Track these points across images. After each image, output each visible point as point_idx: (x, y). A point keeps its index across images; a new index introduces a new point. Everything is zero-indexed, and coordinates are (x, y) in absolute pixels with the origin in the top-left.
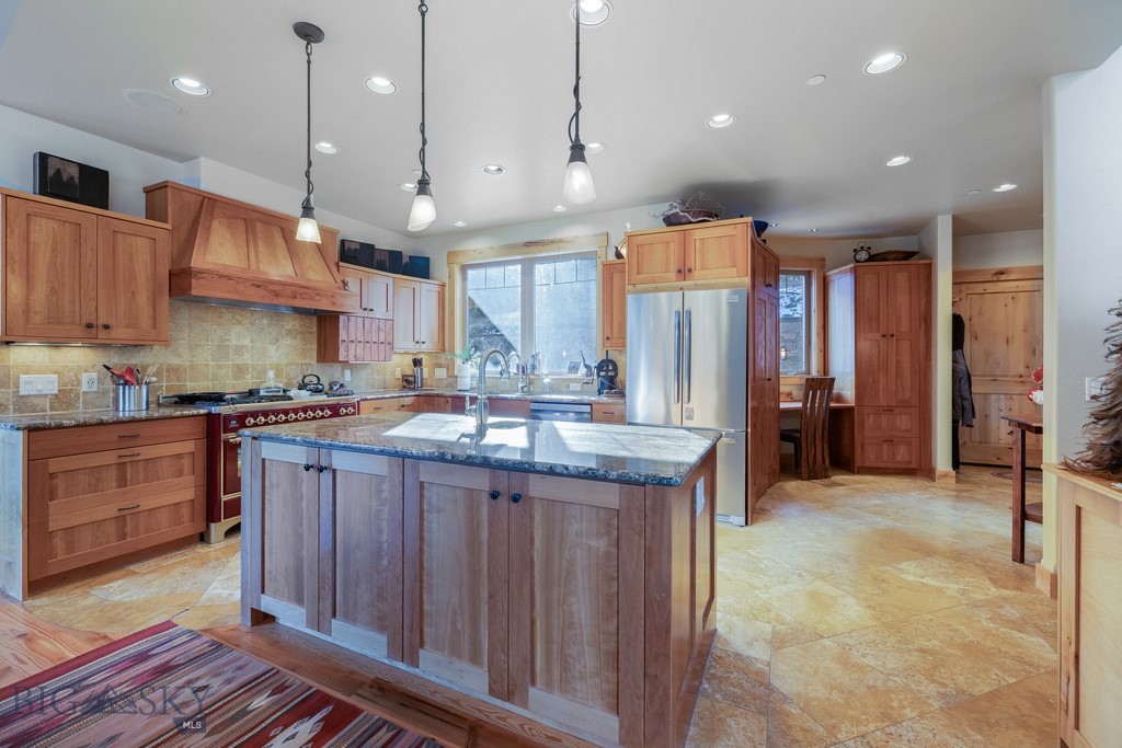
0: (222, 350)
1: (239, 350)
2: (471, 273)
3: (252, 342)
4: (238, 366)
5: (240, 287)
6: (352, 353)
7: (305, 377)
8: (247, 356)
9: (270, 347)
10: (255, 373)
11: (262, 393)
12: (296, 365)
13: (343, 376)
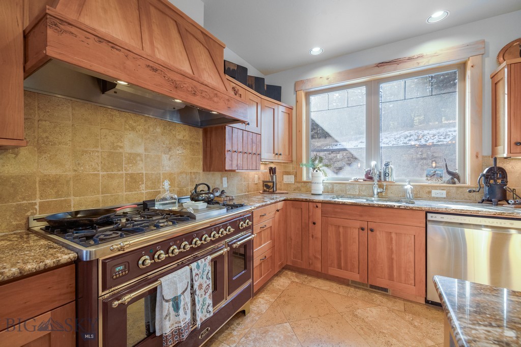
0: (114, 158)
1: (133, 159)
2: (313, 99)
3: (146, 150)
4: (132, 176)
5: (129, 63)
6: (235, 163)
7: (197, 186)
8: (141, 165)
9: (164, 156)
10: (149, 183)
11: (157, 206)
12: (186, 174)
13: (222, 183)
